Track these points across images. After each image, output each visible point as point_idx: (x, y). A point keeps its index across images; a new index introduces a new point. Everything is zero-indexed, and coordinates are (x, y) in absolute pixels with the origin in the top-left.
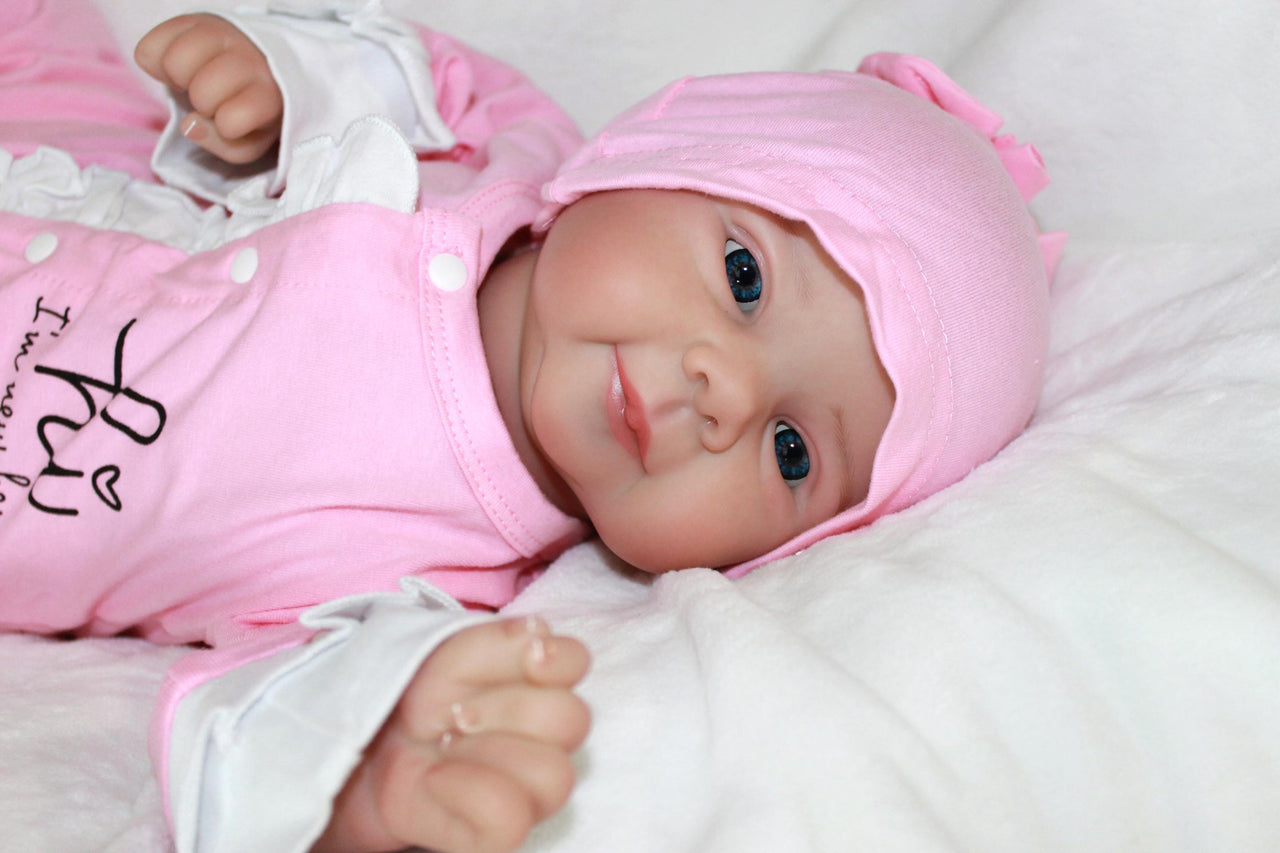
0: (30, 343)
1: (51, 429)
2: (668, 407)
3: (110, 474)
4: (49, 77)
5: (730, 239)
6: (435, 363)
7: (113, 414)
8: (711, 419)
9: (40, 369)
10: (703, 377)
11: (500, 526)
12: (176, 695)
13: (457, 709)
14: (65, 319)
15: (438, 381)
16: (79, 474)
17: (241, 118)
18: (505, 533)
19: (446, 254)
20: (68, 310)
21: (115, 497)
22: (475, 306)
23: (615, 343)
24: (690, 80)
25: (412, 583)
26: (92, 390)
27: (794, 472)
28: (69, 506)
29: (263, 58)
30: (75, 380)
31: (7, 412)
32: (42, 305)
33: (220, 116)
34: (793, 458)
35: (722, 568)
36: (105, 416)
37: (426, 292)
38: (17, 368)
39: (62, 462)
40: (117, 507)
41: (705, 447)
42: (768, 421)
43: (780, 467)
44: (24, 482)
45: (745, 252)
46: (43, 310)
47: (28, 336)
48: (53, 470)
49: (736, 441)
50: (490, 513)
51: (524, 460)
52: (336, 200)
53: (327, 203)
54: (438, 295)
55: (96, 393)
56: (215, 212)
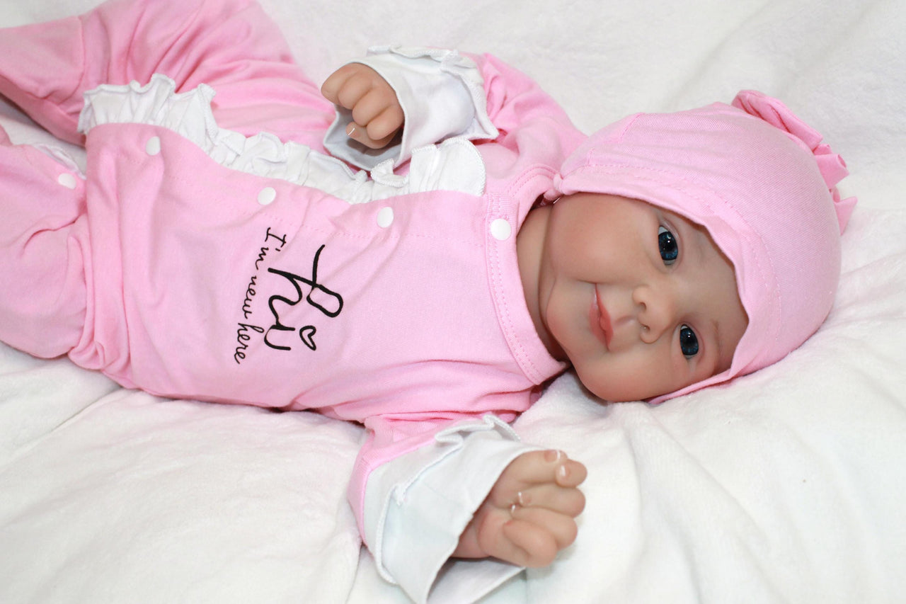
0: (264, 254)
1: (276, 303)
2: (623, 320)
3: (310, 331)
4: (256, 75)
5: (661, 226)
6: (494, 283)
7: (313, 298)
8: (646, 326)
9: (271, 270)
10: (643, 305)
11: (525, 371)
12: (369, 470)
13: (520, 494)
14: (284, 241)
15: (495, 292)
16: (293, 329)
17: (382, 128)
18: (528, 375)
19: (499, 219)
20: (285, 236)
21: (313, 343)
22: (515, 249)
23: (595, 284)
24: (640, 115)
25: (491, 419)
26: (300, 283)
27: (689, 351)
28: (286, 345)
29: (394, 92)
30: (290, 277)
31: (253, 292)
32: (270, 232)
33: (370, 127)
34: (689, 343)
35: (646, 400)
36: (309, 299)
37: (489, 240)
38: (257, 268)
39: (283, 322)
40: (314, 348)
41: (641, 340)
42: (678, 325)
43: (682, 348)
44: (261, 330)
45: (669, 233)
46: (270, 235)
47: (262, 249)
48: (278, 326)
49: (659, 338)
50: (520, 364)
51: (540, 336)
52: (440, 188)
53: (435, 189)
54: (495, 241)
55: (303, 286)
56: (362, 175)
